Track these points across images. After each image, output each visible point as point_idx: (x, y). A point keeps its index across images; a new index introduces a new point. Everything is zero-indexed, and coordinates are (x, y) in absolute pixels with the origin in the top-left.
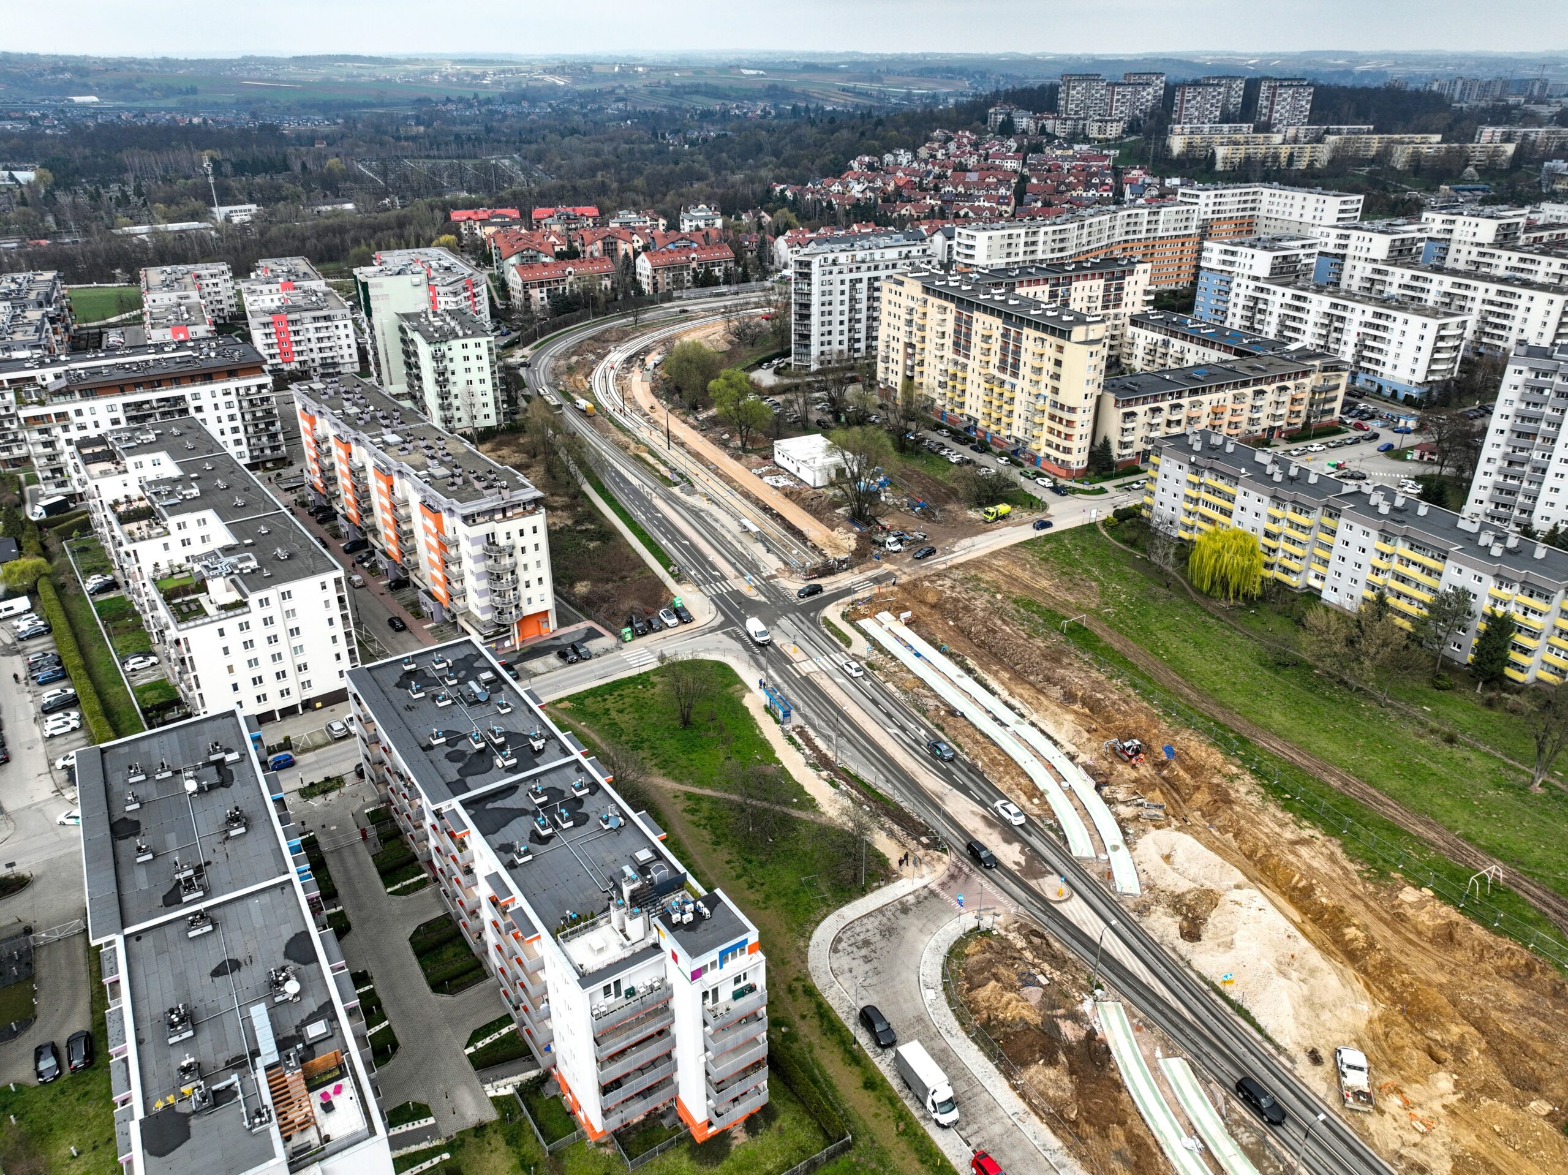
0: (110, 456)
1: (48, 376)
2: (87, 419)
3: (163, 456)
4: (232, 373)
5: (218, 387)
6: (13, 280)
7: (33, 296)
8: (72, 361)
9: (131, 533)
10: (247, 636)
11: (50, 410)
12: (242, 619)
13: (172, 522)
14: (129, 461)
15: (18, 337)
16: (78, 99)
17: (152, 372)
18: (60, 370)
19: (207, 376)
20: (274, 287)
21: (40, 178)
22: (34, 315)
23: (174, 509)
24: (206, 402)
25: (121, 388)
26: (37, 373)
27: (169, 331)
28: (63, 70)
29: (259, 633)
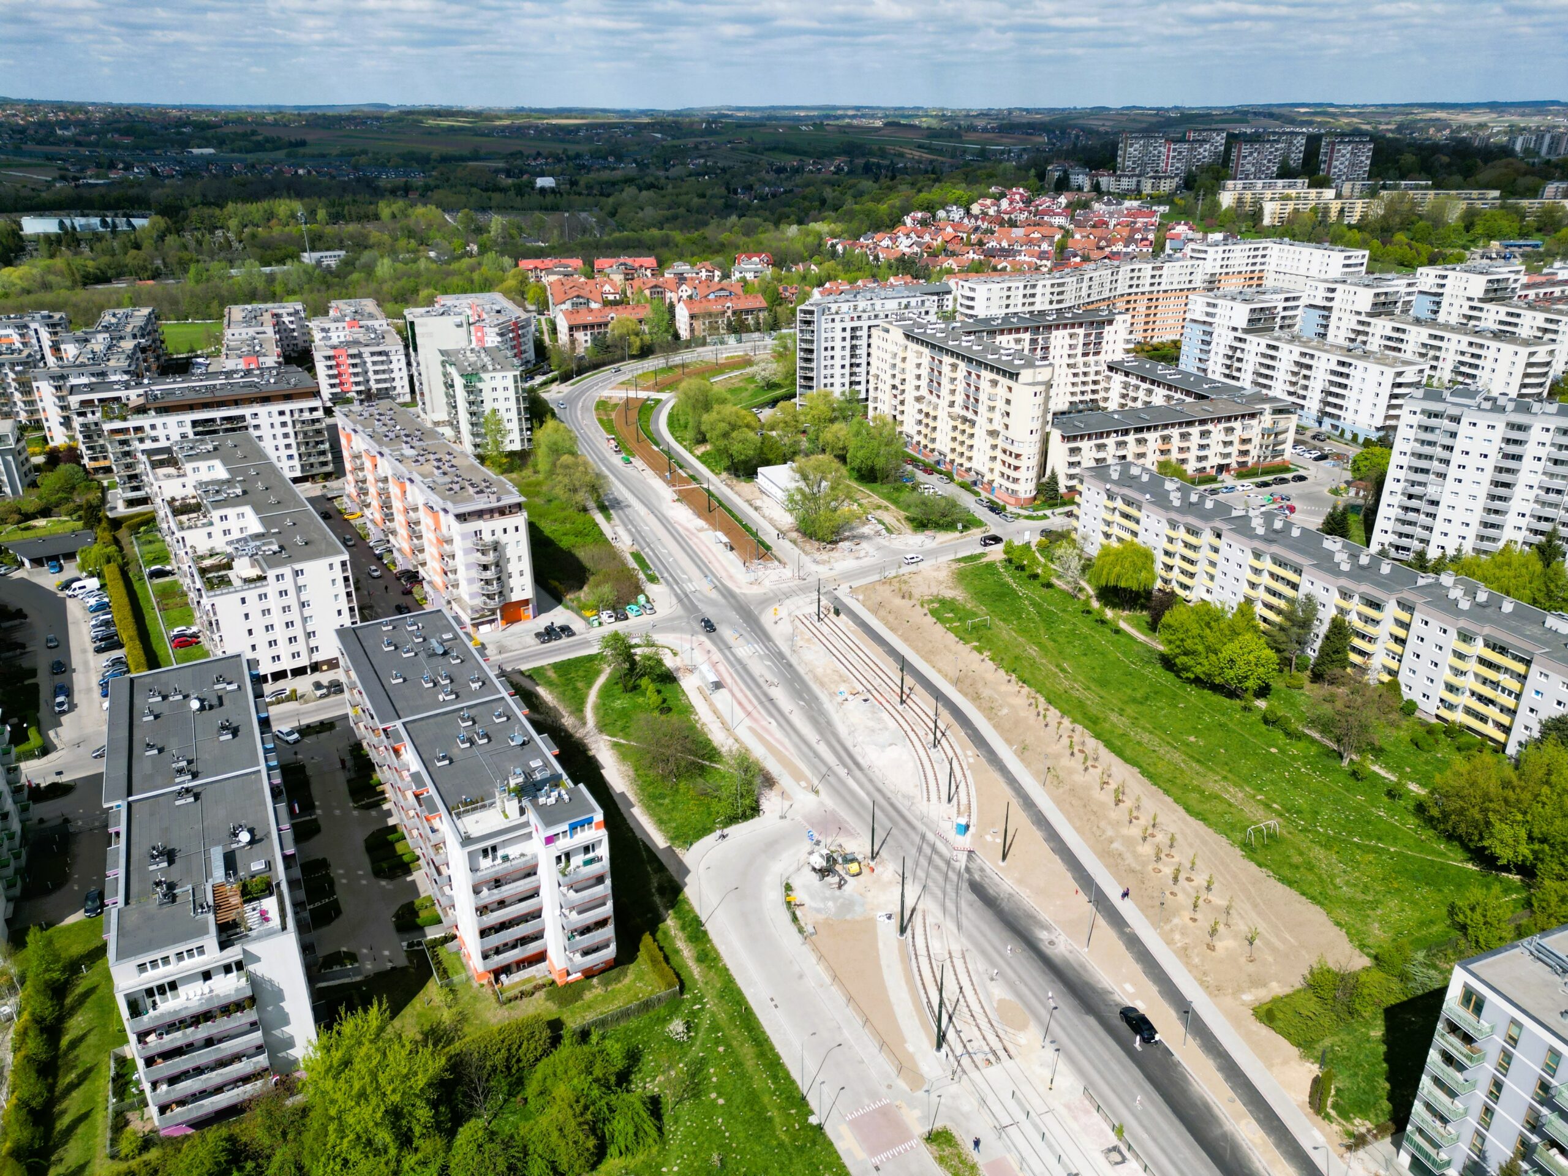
0: (172, 462)
1: (134, 396)
2: (160, 432)
3: (217, 463)
4: (288, 397)
5: (275, 408)
6: (114, 315)
7: (129, 329)
8: (154, 384)
9: (181, 523)
10: (265, 605)
11: (130, 424)
12: (262, 591)
13: (216, 514)
14: (188, 467)
15: (112, 363)
16: (196, 151)
17: (217, 394)
18: (141, 391)
19: (265, 400)
20: (340, 325)
21: (153, 225)
22: (128, 345)
23: (217, 504)
24: (263, 420)
25: (191, 407)
26: (122, 394)
27: (241, 361)
28: (185, 125)
29: (274, 602)
